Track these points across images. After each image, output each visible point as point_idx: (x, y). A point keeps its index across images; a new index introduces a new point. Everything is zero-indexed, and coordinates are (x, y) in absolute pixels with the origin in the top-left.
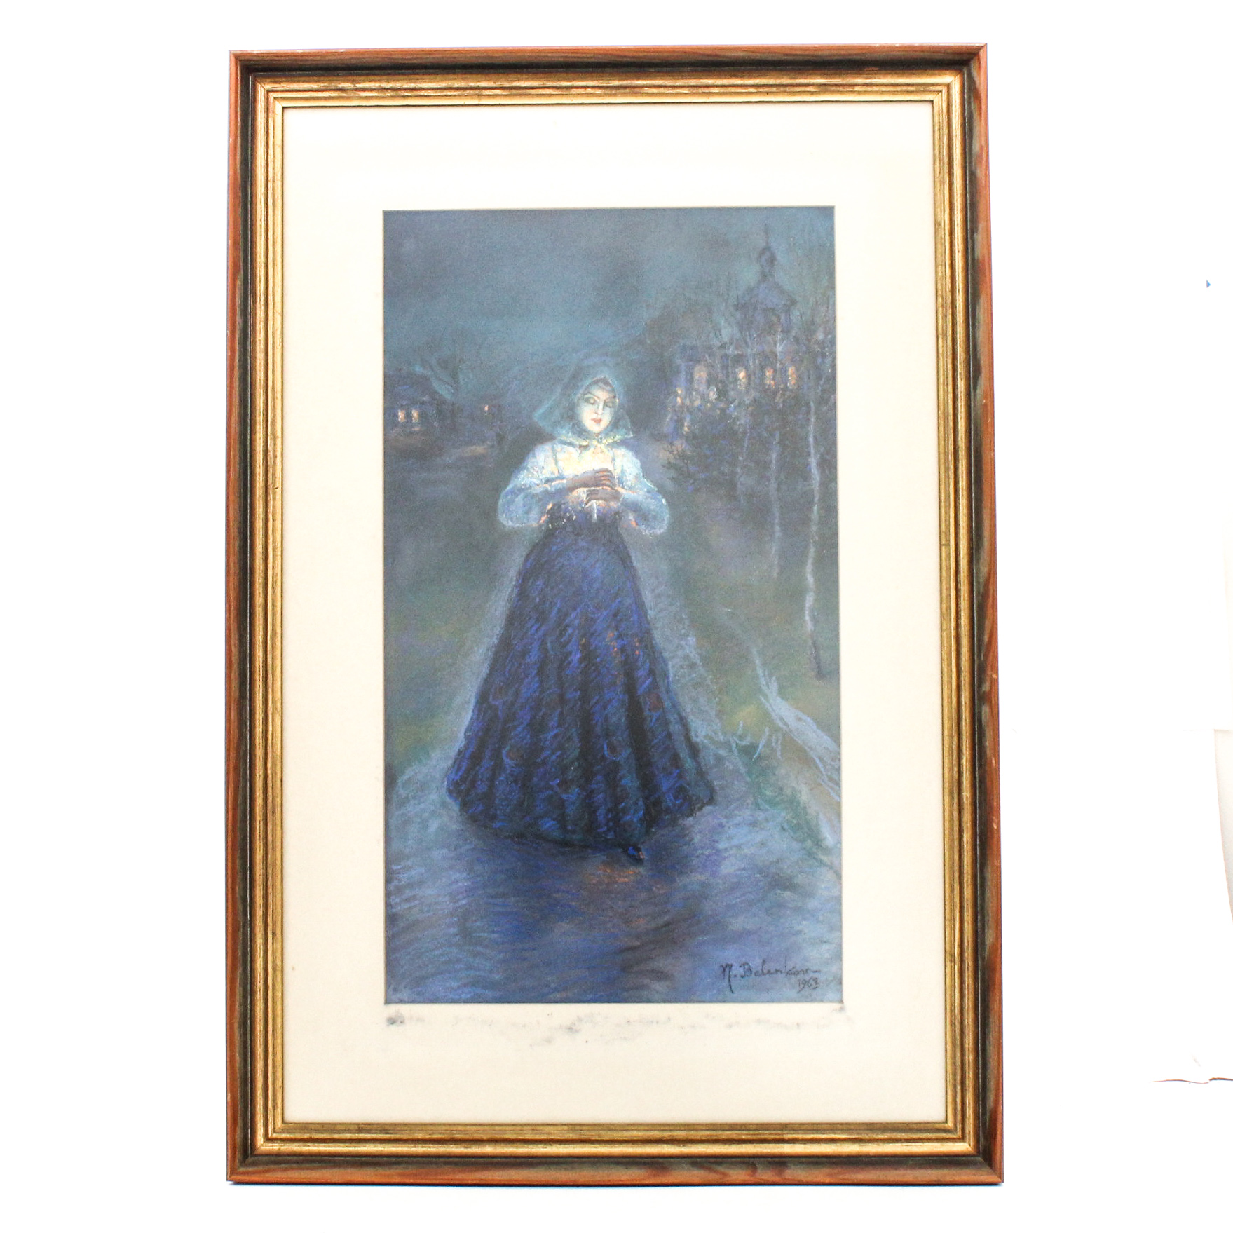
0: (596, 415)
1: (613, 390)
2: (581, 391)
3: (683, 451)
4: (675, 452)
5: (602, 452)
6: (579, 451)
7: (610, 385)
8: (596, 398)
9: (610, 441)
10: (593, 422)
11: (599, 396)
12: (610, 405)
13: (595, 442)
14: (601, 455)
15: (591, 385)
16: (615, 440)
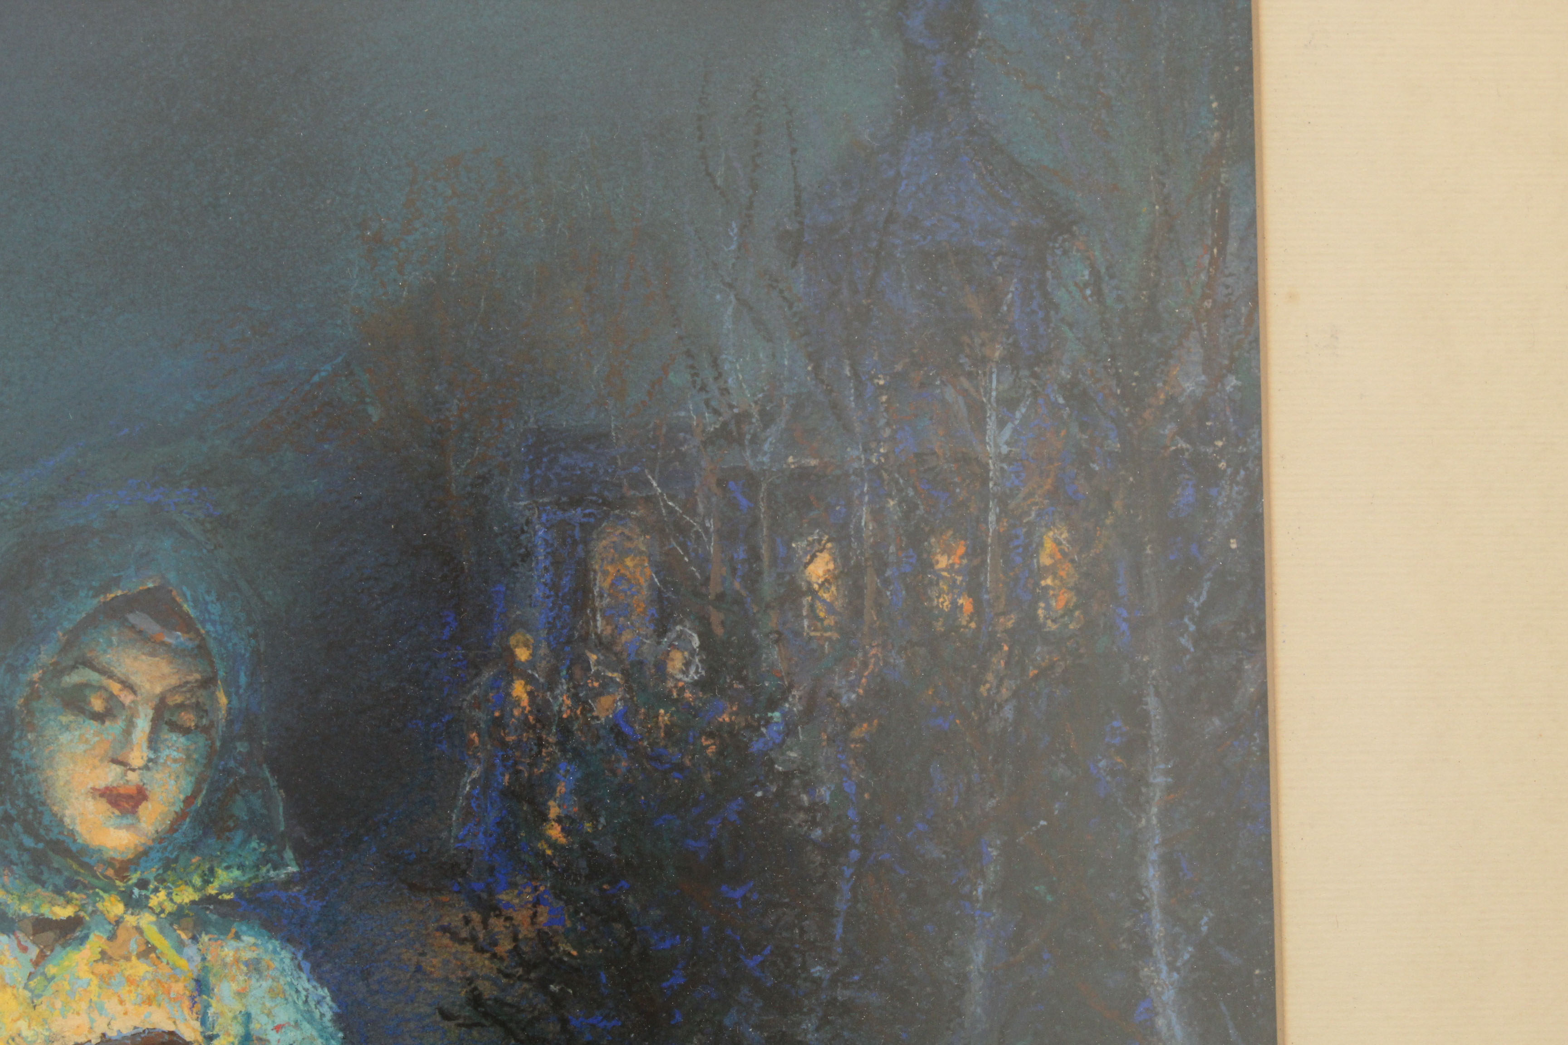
0: (118, 769)
1: (202, 651)
2: (46, 655)
3: (544, 939)
4: (505, 946)
5: (148, 951)
6: (34, 952)
7: (187, 624)
8: (115, 687)
9: (186, 896)
10: (103, 805)
11: (135, 679)
12: (188, 719)
13: (114, 907)
14: (141, 968)
15: (91, 621)
16: (212, 890)
